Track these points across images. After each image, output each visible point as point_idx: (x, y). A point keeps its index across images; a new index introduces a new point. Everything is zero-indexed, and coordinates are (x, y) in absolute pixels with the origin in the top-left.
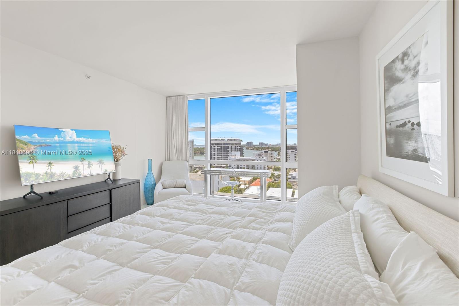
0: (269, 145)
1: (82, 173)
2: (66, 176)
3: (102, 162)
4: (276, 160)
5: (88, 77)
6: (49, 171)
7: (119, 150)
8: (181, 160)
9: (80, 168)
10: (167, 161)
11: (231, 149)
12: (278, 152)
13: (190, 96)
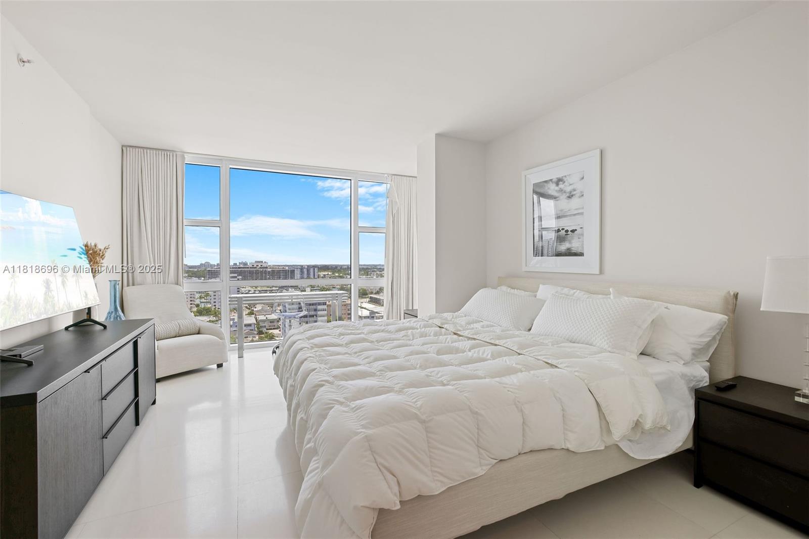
13: (190, 155)
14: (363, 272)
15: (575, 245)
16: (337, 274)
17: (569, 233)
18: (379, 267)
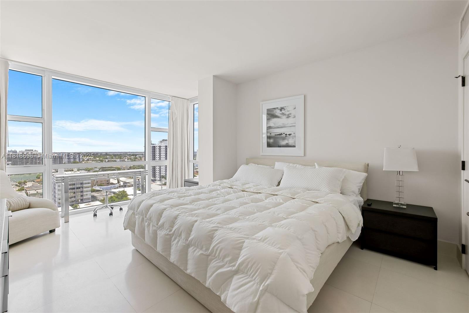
13: (13, 63)
14: (118, 157)
15: (291, 142)
16: (98, 159)
17: (287, 135)
18: (129, 154)
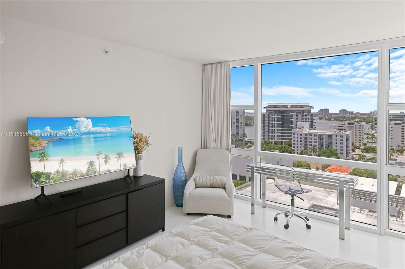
0: (355, 113)
1: (97, 169)
2: (79, 174)
3: (121, 154)
4: (367, 136)
5: (107, 52)
6: (60, 169)
7: (141, 140)
8: (221, 148)
9: (95, 164)
10: (203, 150)
11: (297, 119)
12: (371, 124)
